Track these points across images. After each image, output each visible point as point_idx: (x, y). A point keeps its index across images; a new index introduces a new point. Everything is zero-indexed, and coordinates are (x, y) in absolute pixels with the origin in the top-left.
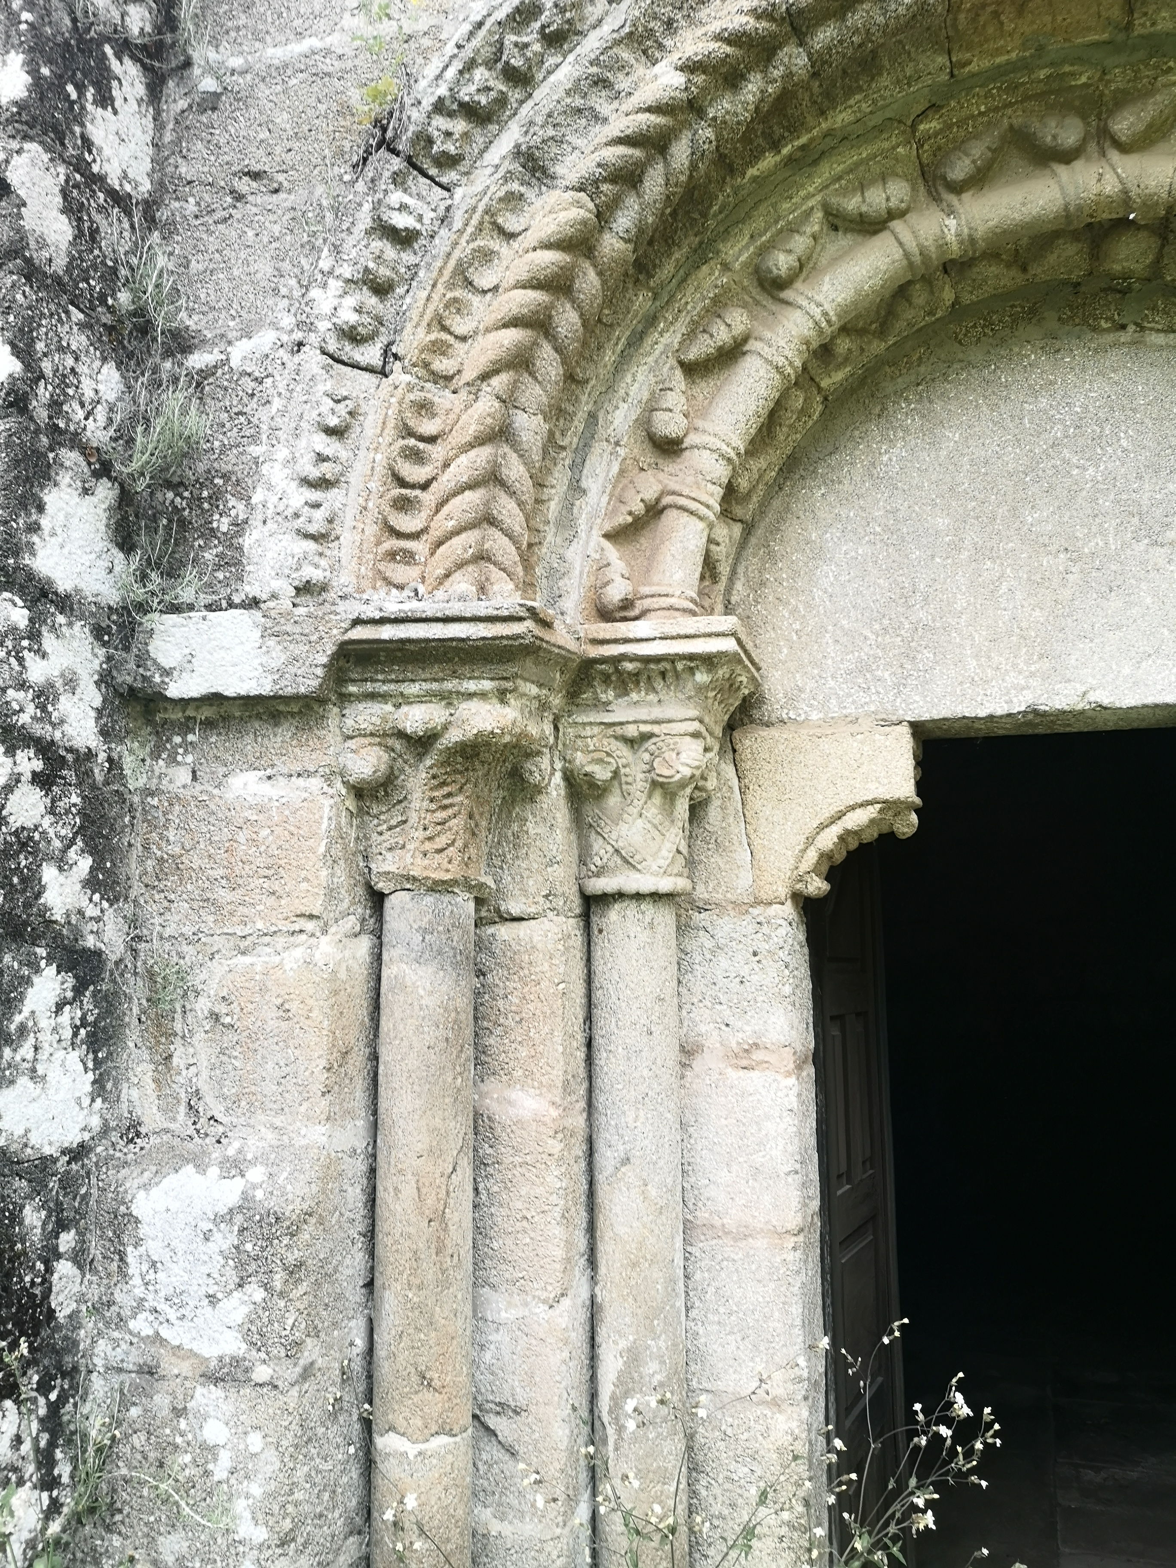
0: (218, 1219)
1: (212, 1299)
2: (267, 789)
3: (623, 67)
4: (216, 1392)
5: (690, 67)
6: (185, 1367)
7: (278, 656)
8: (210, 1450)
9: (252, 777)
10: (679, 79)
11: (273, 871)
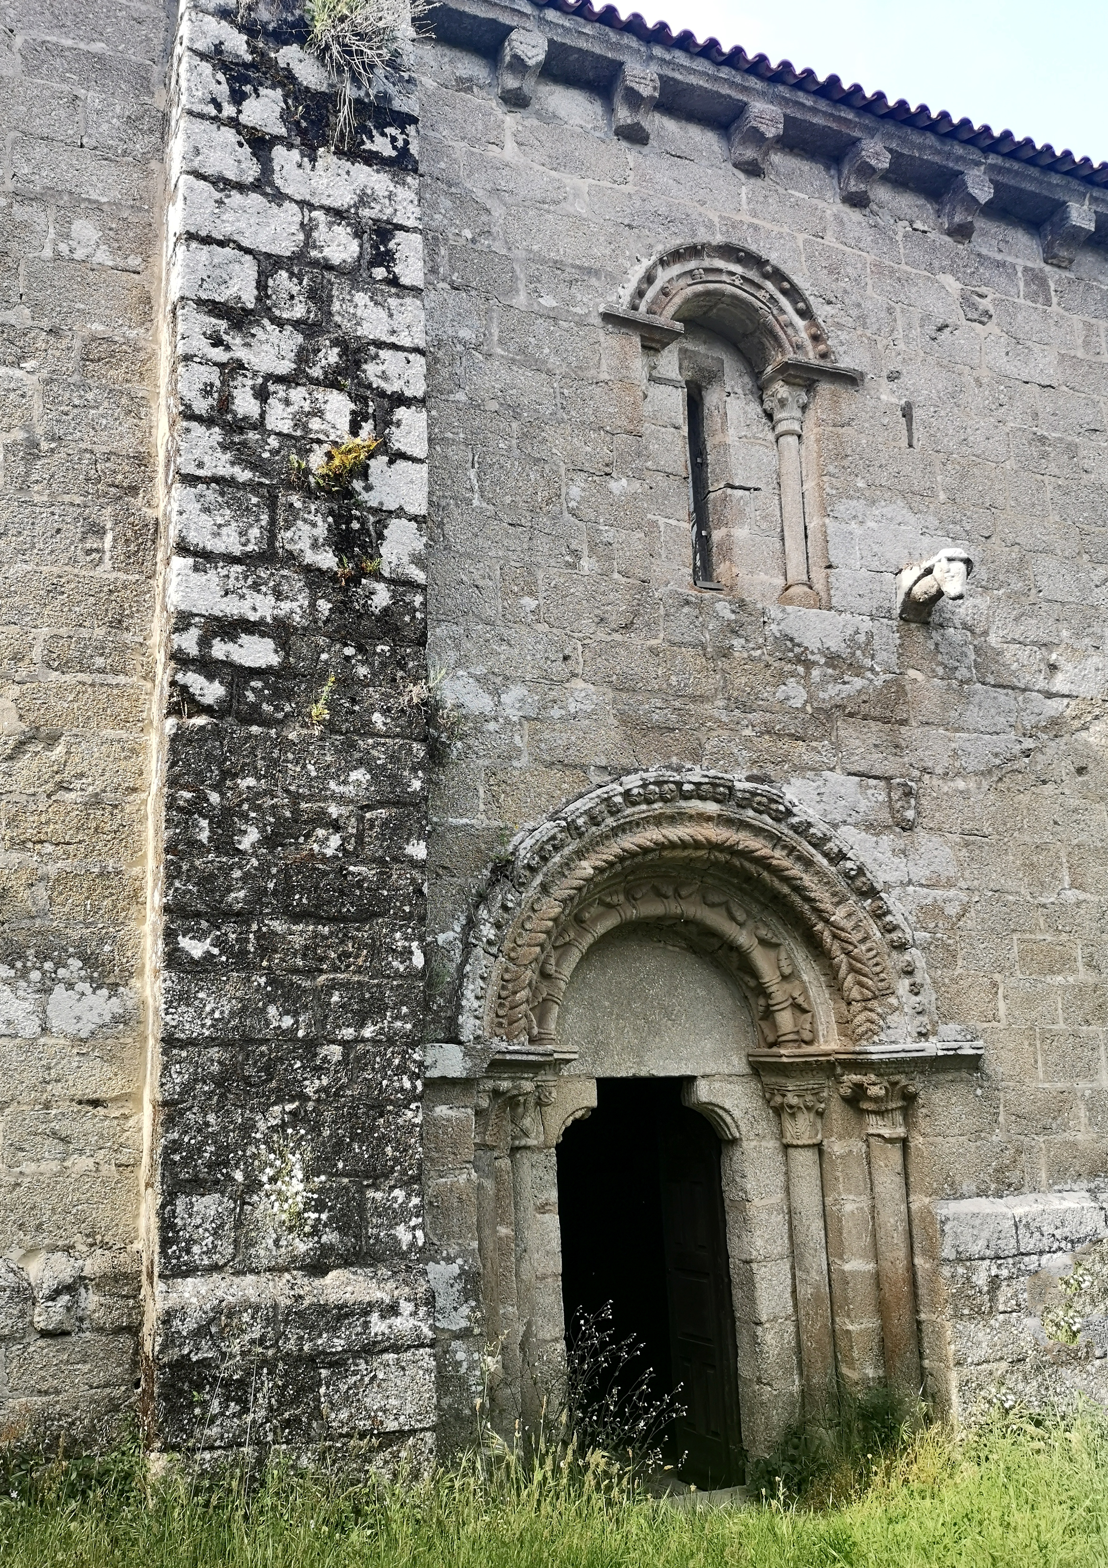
0: (455, 1279)
1: (455, 1309)
2: (450, 1112)
3: (573, 860)
4: (460, 1342)
5: (595, 868)
6: (446, 1336)
7: (469, 1064)
8: (459, 1364)
9: (444, 1107)
10: (592, 871)
11: (455, 1144)
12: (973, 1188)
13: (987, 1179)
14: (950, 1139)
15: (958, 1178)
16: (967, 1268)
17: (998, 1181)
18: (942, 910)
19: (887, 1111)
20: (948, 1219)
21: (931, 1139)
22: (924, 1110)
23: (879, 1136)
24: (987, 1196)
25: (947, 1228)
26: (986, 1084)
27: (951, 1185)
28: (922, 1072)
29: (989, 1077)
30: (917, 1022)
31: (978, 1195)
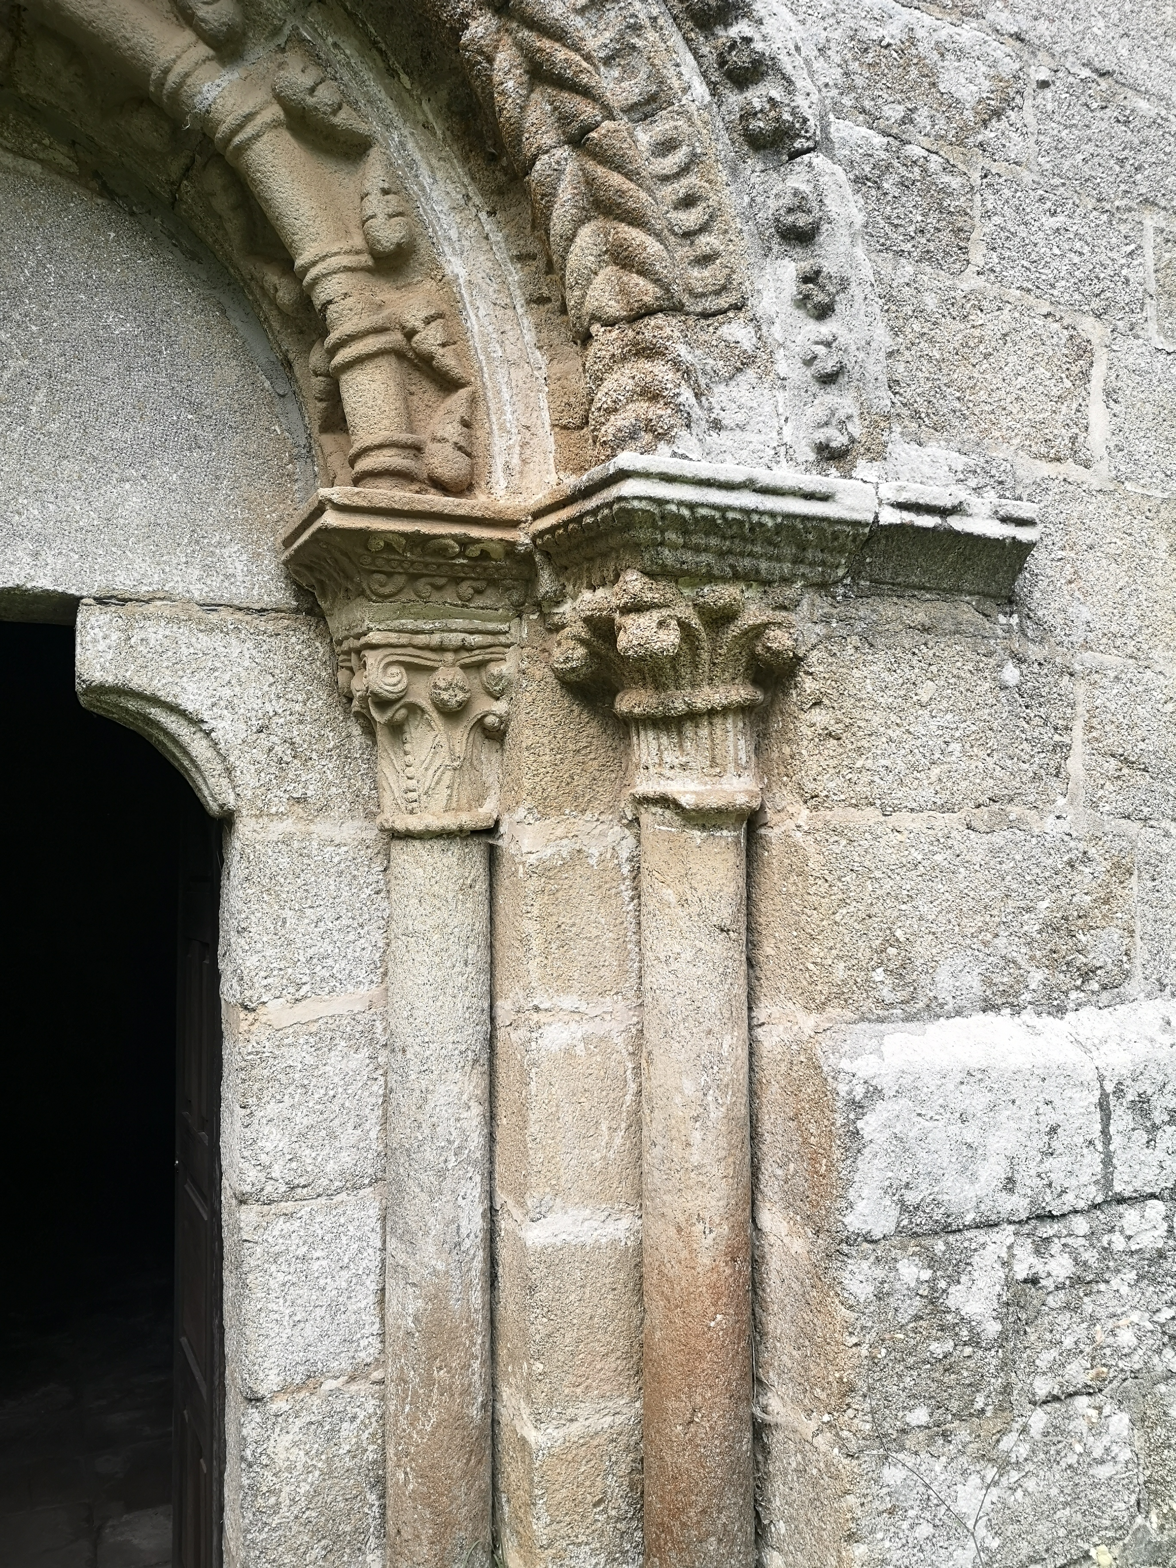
12: (973, 982)
13: (1021, 954)
14: (902, 819)
15: (922, 950)
16: (932, 1262)
17: (1053, 960)
18: (931, 78)
19: (693, 716)
20: (875, 1093)
21: (838, 816)
22: (819, 717)
23: (665, 801)
24: (1017, 1010)
25: (869, 1125)
26: (1034, 652)
27: (898, 974)
28: (823, 586)
29: (1045, 632)
30: (817, 411)
31: (988, 1007)
